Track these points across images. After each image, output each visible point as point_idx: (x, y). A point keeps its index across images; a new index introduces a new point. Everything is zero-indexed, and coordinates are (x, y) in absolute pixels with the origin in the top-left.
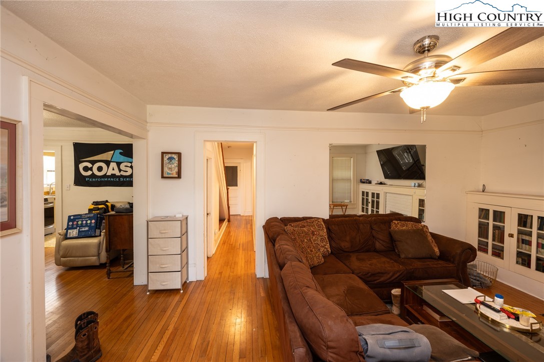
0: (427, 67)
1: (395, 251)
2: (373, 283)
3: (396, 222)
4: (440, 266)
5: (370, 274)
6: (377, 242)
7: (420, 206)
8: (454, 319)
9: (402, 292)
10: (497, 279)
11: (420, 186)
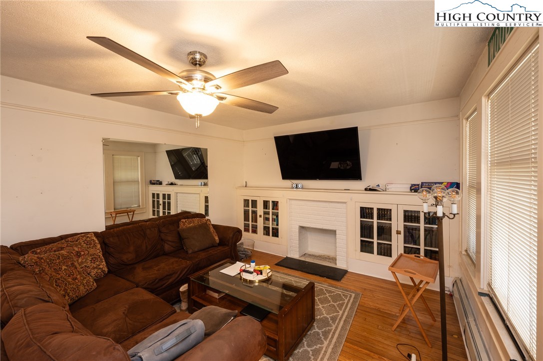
0: (198, 79)
1: (183, 249)
2: (161, 288)
3: (184, 220)
4: (219, 251)
5: (157, 280)
6: (166, 245)
7: (206, 203)
8: (227, 292)
9: (189, 286)
10: (254, 249)
11: (205, 184)
